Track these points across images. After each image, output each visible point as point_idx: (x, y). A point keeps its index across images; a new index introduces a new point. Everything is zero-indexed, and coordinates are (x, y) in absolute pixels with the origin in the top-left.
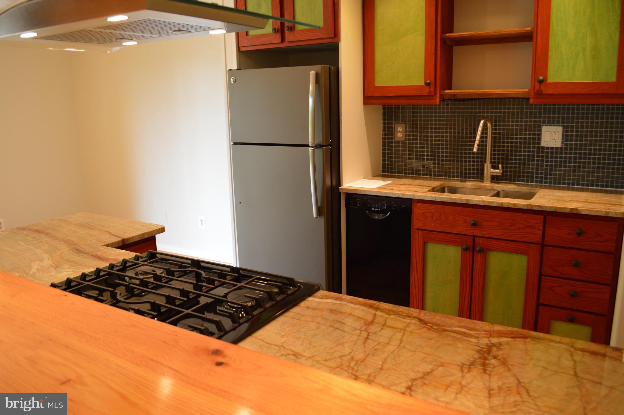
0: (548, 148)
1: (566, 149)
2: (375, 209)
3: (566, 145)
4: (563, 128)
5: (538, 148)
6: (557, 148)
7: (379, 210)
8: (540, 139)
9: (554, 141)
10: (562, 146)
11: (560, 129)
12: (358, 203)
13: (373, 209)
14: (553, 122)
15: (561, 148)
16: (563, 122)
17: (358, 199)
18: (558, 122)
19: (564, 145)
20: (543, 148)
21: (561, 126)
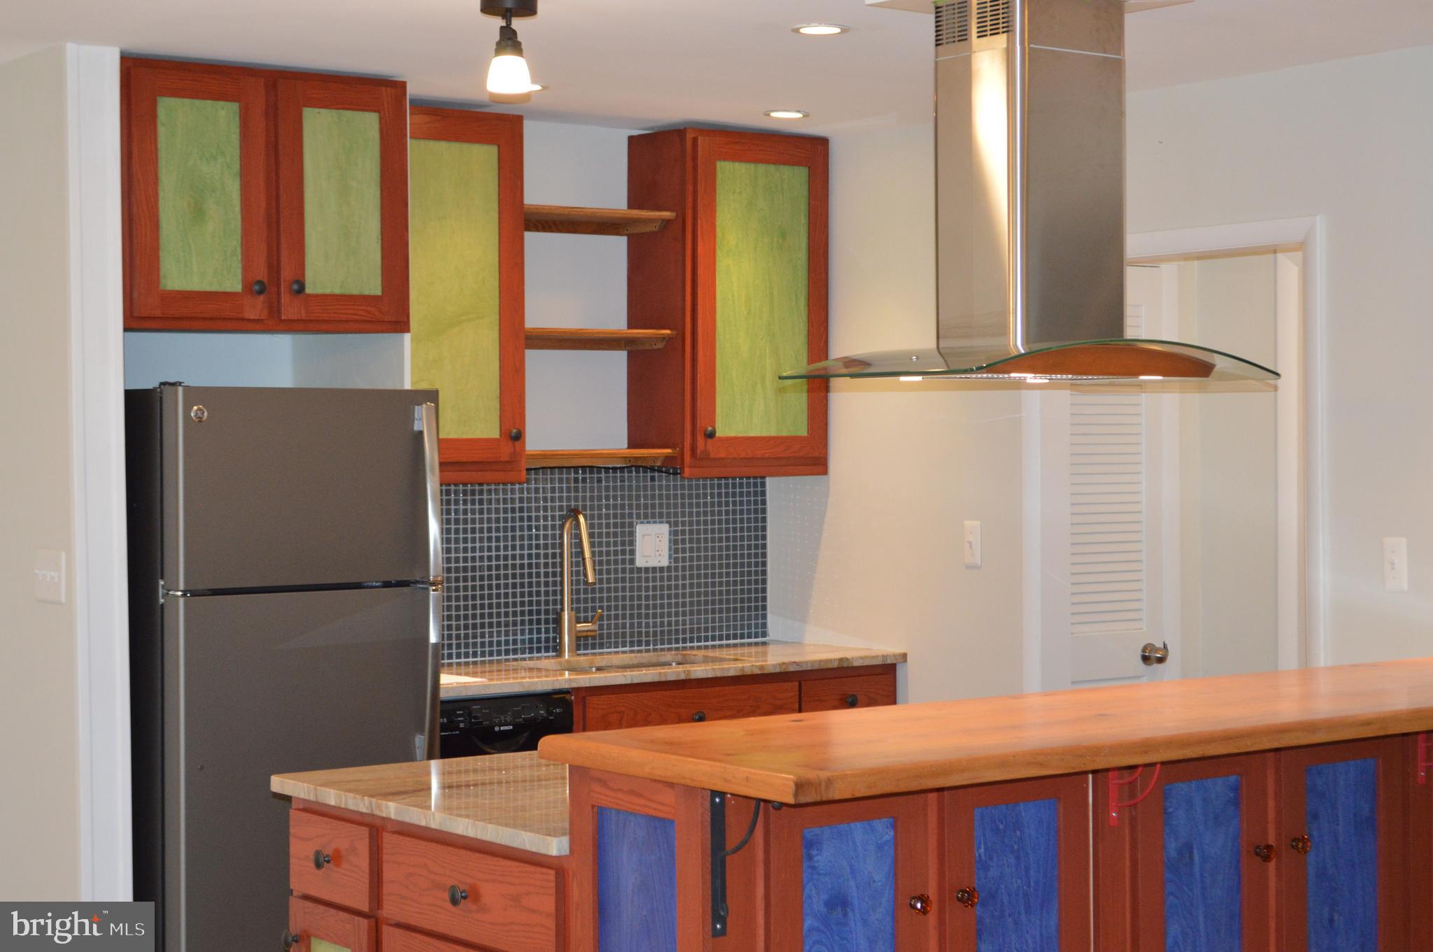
0: (647, 569)
1: (676, 569)
2: (502, 728)
3: (676, 560)
4: (670, 527)
5: (632, 571)
6: (662, 569)
7: (511, 727)
8: (632, 552)
9: (657, 554)
10: (670, 563)
11: (665, 528)
12: (461, 721)
13: (497, 729)
14: (653, 516)
15: (669, 568)
16: (668, 515)
17: (458, 712)
18: (661, 515)
19: (672, 561)
20: (639, 570)
21: (667, 522)
